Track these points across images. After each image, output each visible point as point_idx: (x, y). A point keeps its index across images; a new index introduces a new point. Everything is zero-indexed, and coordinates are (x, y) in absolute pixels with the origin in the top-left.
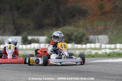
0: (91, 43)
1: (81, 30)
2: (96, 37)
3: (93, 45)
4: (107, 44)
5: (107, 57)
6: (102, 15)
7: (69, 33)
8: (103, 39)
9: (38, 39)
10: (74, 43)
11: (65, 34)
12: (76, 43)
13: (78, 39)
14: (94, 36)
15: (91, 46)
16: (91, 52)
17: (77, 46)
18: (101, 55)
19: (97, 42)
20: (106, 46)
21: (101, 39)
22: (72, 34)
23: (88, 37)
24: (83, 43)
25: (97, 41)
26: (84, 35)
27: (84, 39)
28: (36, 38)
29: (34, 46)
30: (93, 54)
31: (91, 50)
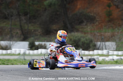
0: (98, 49)
1: (89, 36)
2: (104, 43)
3: (100, 52)
4: (114, 51)
5: (114, 64)
6: (109, 21)
7: (77, 39)
8: (110, 46)
9: (45, 44)
10: (81, 49)
11: (73, 40)
12: (83, 50)
13: (85, 45)
14: (102, 43)
15: (98, 52)
16: (98, 59)
17: (85, 53)
18: (109, 62)
19: (105, 49)
20: (114, 53)
21: (109, 46)
22: (79, 40)
23: (96, 43)
24: (91, 49)
25: (104, 47)
26: (91, 41)
27: (91, 45)
28: (43, 43)
29: (42, 51)
30: (100, 60)
31: (98, 56)
